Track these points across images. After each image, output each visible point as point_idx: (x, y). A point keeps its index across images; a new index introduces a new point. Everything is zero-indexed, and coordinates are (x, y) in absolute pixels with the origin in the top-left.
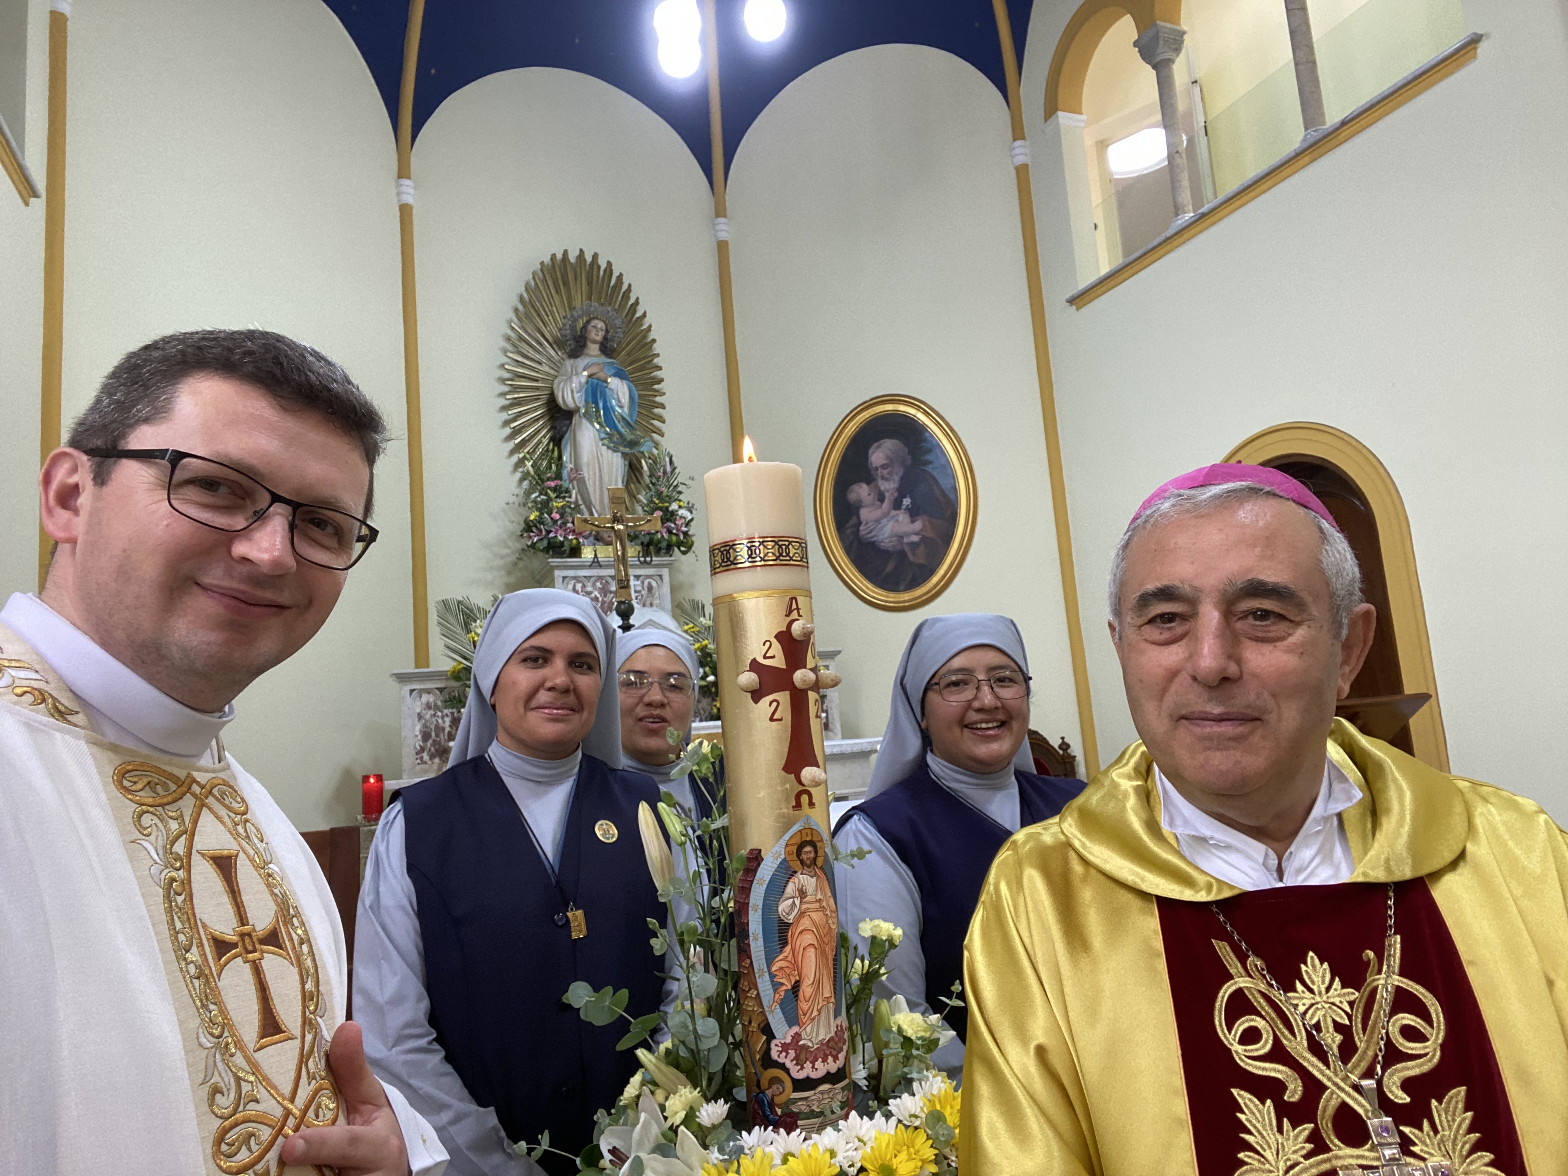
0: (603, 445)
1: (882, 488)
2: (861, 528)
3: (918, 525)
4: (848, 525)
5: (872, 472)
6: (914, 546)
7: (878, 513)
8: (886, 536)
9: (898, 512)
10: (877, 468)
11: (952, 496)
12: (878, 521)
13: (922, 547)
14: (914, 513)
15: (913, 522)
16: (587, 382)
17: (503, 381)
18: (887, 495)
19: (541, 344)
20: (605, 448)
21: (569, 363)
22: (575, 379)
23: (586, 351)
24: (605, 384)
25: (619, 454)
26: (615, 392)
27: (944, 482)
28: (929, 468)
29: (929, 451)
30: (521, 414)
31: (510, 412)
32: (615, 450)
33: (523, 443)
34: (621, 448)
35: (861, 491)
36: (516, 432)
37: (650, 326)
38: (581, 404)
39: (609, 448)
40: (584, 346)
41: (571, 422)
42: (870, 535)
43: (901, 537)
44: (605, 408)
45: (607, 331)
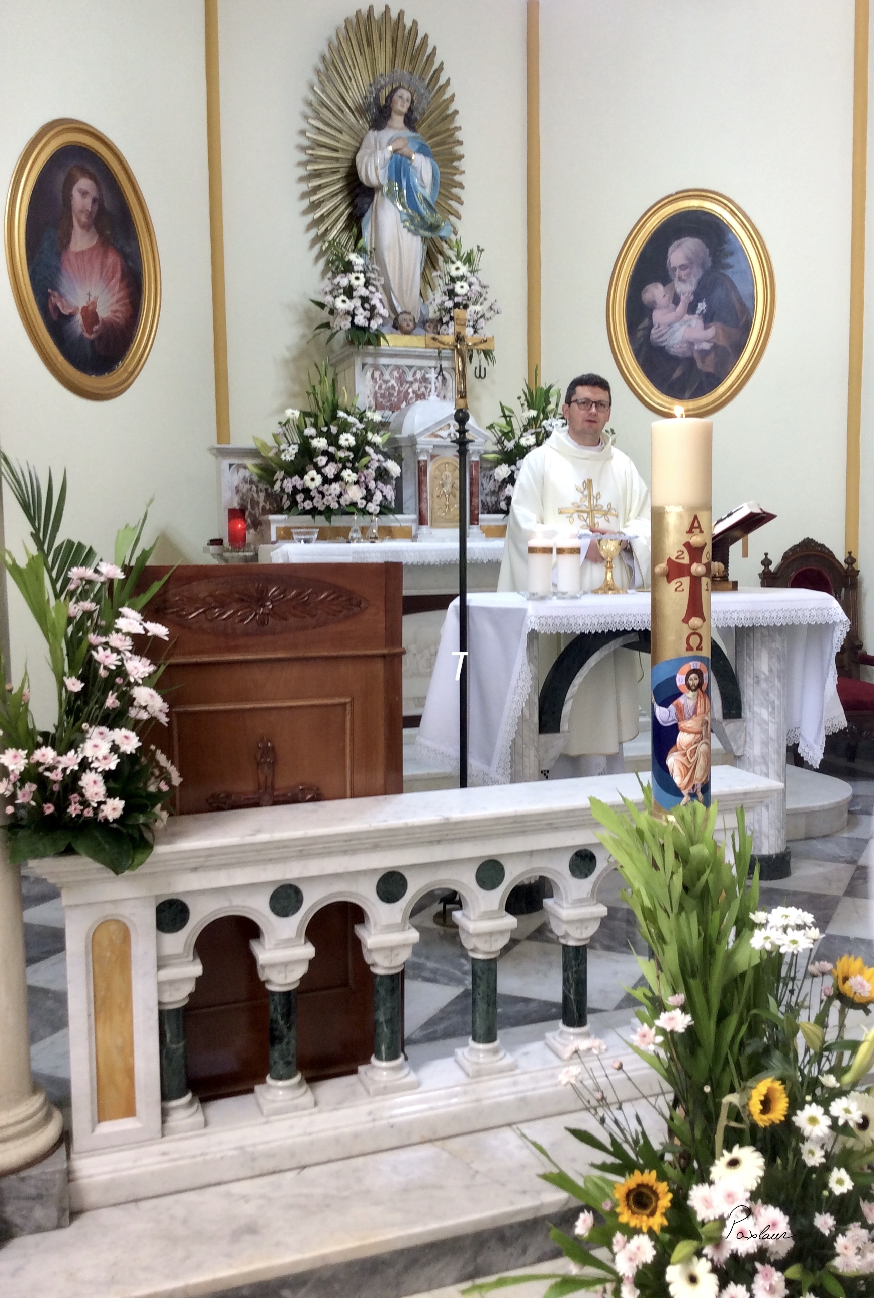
0: (404, 227)
1: (678, 290)
2: (653, 331)
3: (711, 332)
4: (641, 326)
5: (670, 273)
6: (704, 353)
7: (671, 316)
8: (676, 341)
9: (691, 317)
10: (675, 269)
11: (748, 304)
12: (670, 325)
13: (712, 356)
14: (708, 319)
15: (706, 328)
16: (391, 158)
17: (303, 149)
18: (683, 298)
19: (342, 111)
20: (406, 230)
21: (372, 135)
22: (379, 153)
23: (390, 122)
24: (409, 162)
25: (419, 238)
26: (419, 170)
27: (742, 288)
28: (729, 272)
29: (731, 253)
30: (319, 187)
31: (310, 185)
32: (415, 233)
33: (322, 218)
34: (422, 232)
35: (656, 292)
36: (314, 206)
37: (453, 96)
38: (384, 181)
39: (409, 230)
40: (388, 117)
41: (372, 200)
42: (661, 339)
43: (691, 344)
44: (409, 188)
45: (412, 102)
